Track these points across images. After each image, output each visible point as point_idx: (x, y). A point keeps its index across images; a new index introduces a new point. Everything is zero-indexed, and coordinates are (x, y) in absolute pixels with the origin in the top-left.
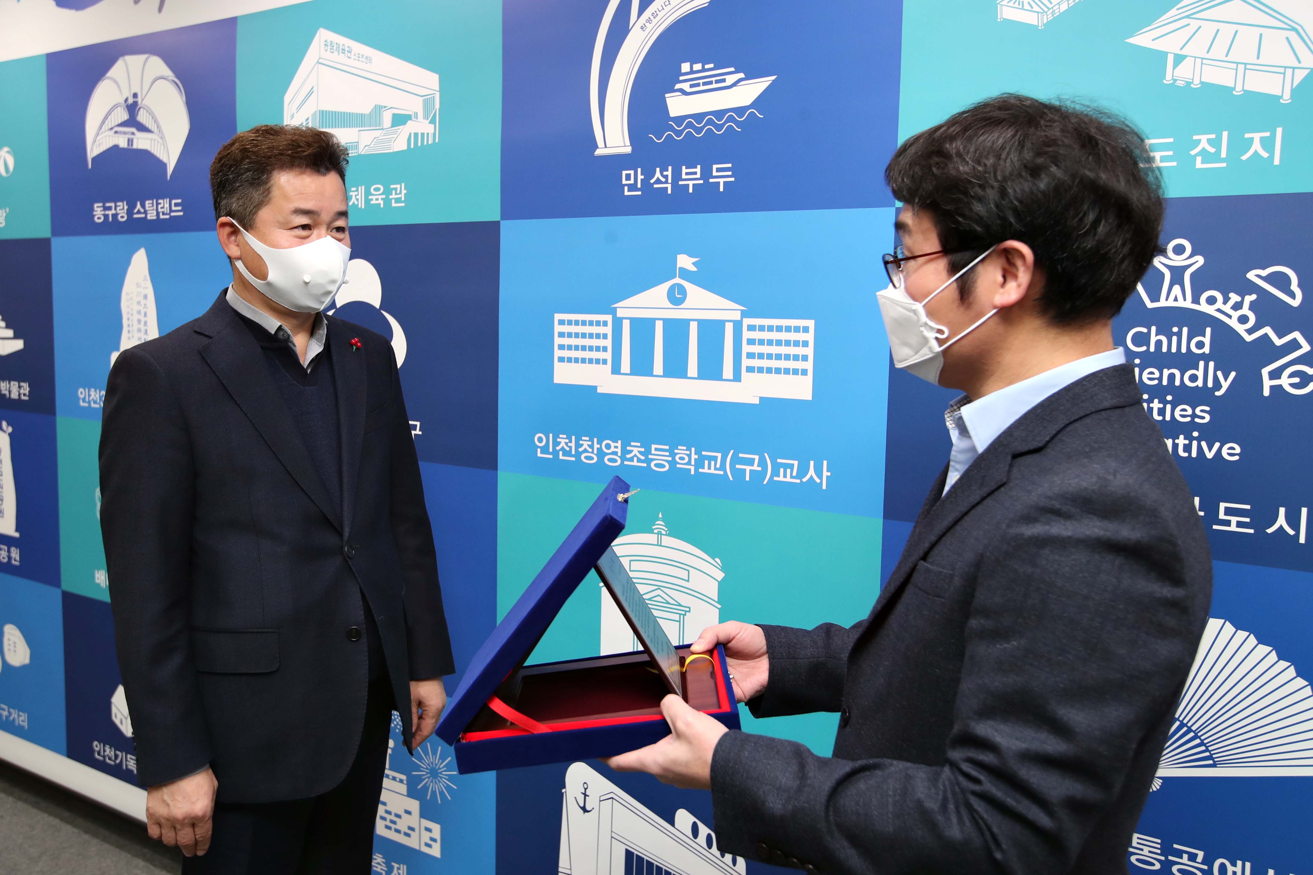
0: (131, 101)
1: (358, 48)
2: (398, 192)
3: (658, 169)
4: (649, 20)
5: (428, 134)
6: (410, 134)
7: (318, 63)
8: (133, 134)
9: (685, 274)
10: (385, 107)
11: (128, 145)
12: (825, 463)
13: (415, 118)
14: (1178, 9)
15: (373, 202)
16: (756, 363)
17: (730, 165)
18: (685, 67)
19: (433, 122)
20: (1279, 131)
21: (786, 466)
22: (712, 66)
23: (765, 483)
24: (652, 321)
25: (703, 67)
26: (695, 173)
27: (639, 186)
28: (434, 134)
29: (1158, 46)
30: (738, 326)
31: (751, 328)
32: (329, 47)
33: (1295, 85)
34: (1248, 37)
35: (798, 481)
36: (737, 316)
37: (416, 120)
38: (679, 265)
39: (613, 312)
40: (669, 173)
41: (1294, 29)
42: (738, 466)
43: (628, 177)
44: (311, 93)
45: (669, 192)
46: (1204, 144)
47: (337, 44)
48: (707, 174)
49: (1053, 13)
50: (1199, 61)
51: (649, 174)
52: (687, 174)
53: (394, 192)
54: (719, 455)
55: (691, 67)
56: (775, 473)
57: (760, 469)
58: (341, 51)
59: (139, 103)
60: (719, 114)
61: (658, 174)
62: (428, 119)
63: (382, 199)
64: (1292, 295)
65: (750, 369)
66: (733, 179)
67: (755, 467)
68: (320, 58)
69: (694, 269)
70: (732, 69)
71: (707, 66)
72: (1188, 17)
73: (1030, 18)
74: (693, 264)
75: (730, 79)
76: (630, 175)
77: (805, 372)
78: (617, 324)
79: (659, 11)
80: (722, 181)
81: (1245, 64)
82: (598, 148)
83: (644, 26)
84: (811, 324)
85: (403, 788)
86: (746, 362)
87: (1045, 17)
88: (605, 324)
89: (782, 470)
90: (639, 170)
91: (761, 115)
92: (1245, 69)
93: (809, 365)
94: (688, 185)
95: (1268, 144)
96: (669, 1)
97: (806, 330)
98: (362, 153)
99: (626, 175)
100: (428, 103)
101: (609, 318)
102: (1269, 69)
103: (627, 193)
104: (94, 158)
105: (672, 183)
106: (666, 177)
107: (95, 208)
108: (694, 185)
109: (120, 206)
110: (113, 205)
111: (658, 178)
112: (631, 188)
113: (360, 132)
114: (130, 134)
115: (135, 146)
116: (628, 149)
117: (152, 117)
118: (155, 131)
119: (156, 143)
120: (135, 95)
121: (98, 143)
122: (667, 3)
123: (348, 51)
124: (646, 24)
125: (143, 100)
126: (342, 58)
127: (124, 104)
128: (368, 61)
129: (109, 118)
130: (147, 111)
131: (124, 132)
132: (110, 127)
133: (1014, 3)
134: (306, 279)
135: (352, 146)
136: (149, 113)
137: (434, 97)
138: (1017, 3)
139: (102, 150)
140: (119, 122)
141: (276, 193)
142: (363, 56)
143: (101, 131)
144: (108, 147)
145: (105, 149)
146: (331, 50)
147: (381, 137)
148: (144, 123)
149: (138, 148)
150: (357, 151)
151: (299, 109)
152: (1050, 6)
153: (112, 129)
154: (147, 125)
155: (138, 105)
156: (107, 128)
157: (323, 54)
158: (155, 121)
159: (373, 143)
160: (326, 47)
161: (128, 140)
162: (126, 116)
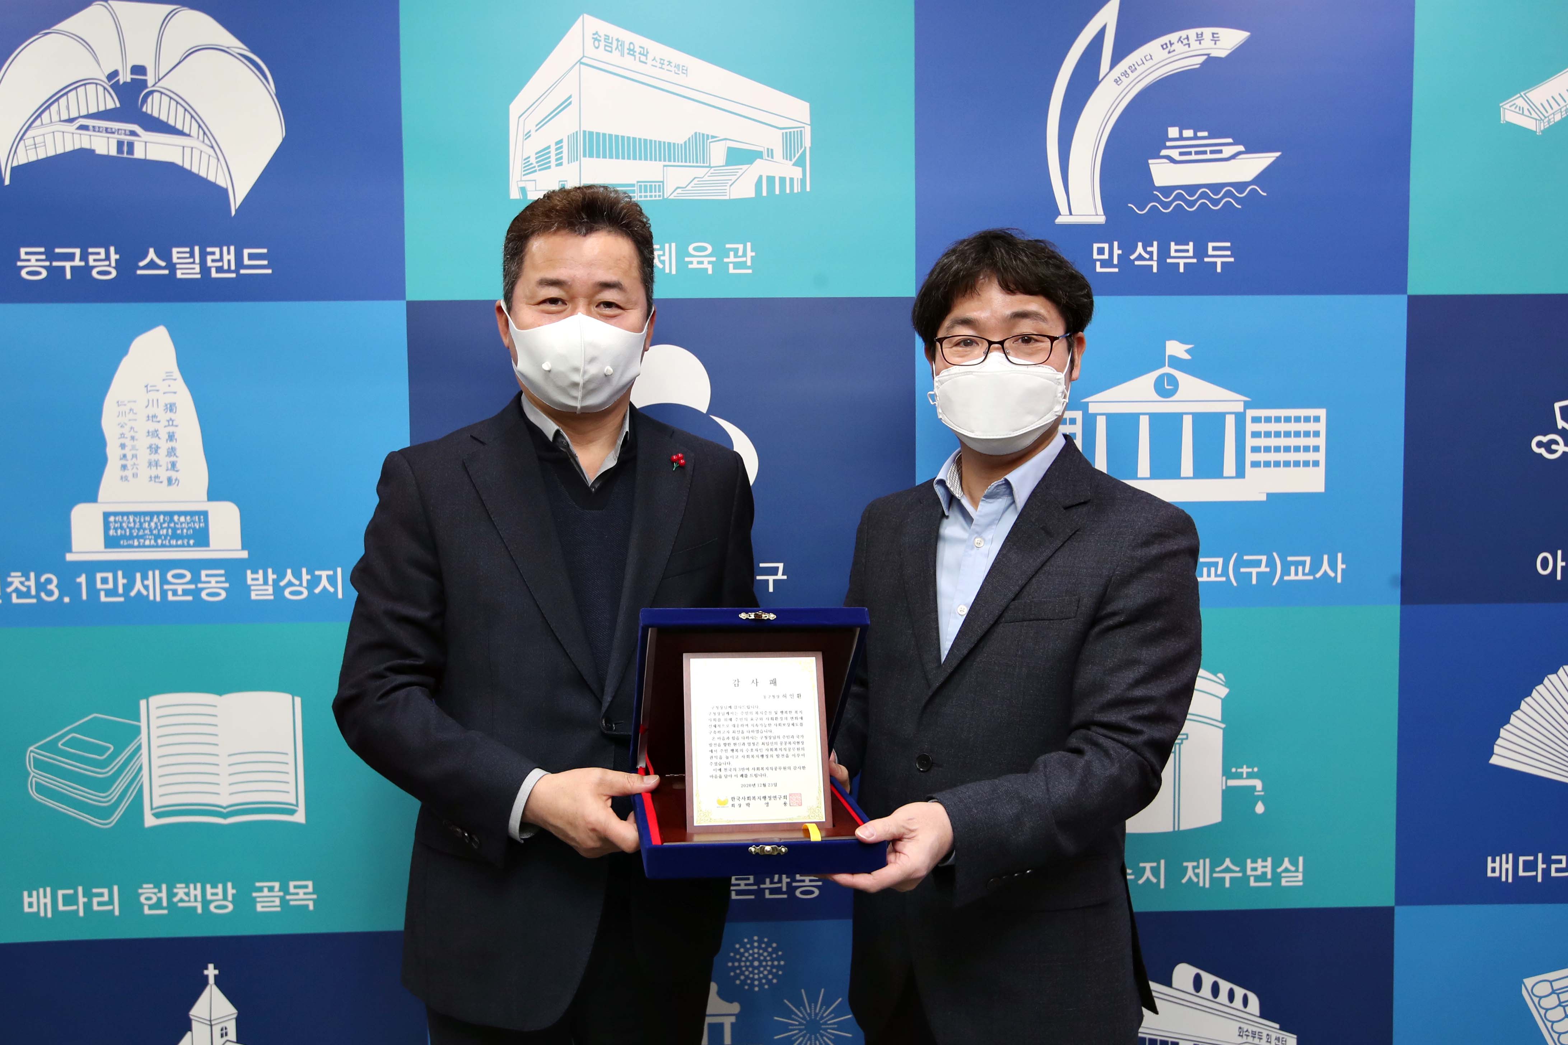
0: (126, 77)
1: (657, 49)
2: (740, 253)
3: (1140, 244)
4: (1125, 74)
5: (792, 180)
6: (761, 177)
8: (133, 133)
9: (1175, 362)
10: (713, 137)
11: (120, 151)
12: (1340, 555)
13: (768, 156)
15: (695, 266)
16: (1262, 457)
17: (1228, 244)
18: (1173, 132)
19: (800, 163)
21: (1297, 564)
22: (1205, 134)
23: (1274, 584)
24: (1135, 417)
25: (1195, 134)
26: (1187, 251)
27: (1115, 262)
28: (803, 181)
30: (1240, 419)
31: (1256, 420)
32: (603, 43)
35: (1311, 578)
36: (1240, 408)
37: (770, 159)
38: (1169, 352)
39: (1085, 408)
40: (1154, 249)
42: (1242, 570)
43: (1101, 251)
45: (1155, 270)
48: (1201, 252)
49: (1549, 121)
51: (1128, 249)
52: (1176, 251)
53: (732, 254)
54: (1220, 561)
55: (1181, 133)
56: (1286, 571)
57: (1268, 570)
58: (627, 51)
59: (150, 83)
60: (1216, 188)
61: (1140, 249)
62: (791, 160)
63: (709, 262)
65: (1256, 464)
66: (1232, 260)
67: (1263, 569)
68: (584, 57)
69: (1187, 357)
70: (1230, 140)
71: (1200, 134)
73: (1529, 124)
74: (1187, 351)
75: (1228, 151)
76: (1103, 249)
77: (1316, 464)
78: (1090, 422)
79: (1138, 65)
80: (1219, 261)
82: (1060, 214)
83: (1118, 79)
84: (1322, 413)
86: (1250, 457)
87: (1542, 124)
88: (1073, 422)
89: (1293, 569)
90: (1116, 244)
91: (1264, 192)
93: (1321, 456)
94: (1178, 264)
96: (1151, 56)
97: (1317, 419)
98: (672, 197)
99: (1098, 248)
100: (790, 140)
101: (1078, 415)
103: (1099, 269)
104: (19, 167)
105: (1158, 261)
106: (1151, 253)
107: (23, 256)
108: (1185, 264)
109: (99, 254)
110: (77, 251)
111: (1140, 254)
112: (1104, 263)
113: (665, 168)
114: (125, 134)
115: (139, 154)
116: (1101, 219)
117: (186, 110)
118: (194, 132)
119: (196, 153)
120: (139, 70)
121: (29, 142)
122: (1148, 57)
123: (640, 53)
124: (1121, 77)
125: (159, 80)
126: (628, 61)
127: (106, 80)
128: (680, 72)
129: (63, 101)
130: (171, 98)
131: (107, 129)
132: (65, 117)
133: (1516, 108)
134: (546, 366)
135: (651, 186)
136: (177, 103)
137: (801, 131)
138: (1518, 108)
139: (42, 156)
140: (93, 110)
141: (527, 262)
142: (670, 62)
143: (38, 122)
144: (60, 151)
145: (51, 153)
146: (607, 48)
147: (706, 178)
148: (163, 118)
149: (148, 158)
150: (661, 194)
151: (540, 125)
152: (1546, 115)
153: (71, 120)
154: (171, 122)
155: (146, 87)
156: (55, 118)
157: (590, 51)
158: (192, 117)
159: (692, 184)
160: (596, 43)
161: (120, 144)
162: (111, 103)
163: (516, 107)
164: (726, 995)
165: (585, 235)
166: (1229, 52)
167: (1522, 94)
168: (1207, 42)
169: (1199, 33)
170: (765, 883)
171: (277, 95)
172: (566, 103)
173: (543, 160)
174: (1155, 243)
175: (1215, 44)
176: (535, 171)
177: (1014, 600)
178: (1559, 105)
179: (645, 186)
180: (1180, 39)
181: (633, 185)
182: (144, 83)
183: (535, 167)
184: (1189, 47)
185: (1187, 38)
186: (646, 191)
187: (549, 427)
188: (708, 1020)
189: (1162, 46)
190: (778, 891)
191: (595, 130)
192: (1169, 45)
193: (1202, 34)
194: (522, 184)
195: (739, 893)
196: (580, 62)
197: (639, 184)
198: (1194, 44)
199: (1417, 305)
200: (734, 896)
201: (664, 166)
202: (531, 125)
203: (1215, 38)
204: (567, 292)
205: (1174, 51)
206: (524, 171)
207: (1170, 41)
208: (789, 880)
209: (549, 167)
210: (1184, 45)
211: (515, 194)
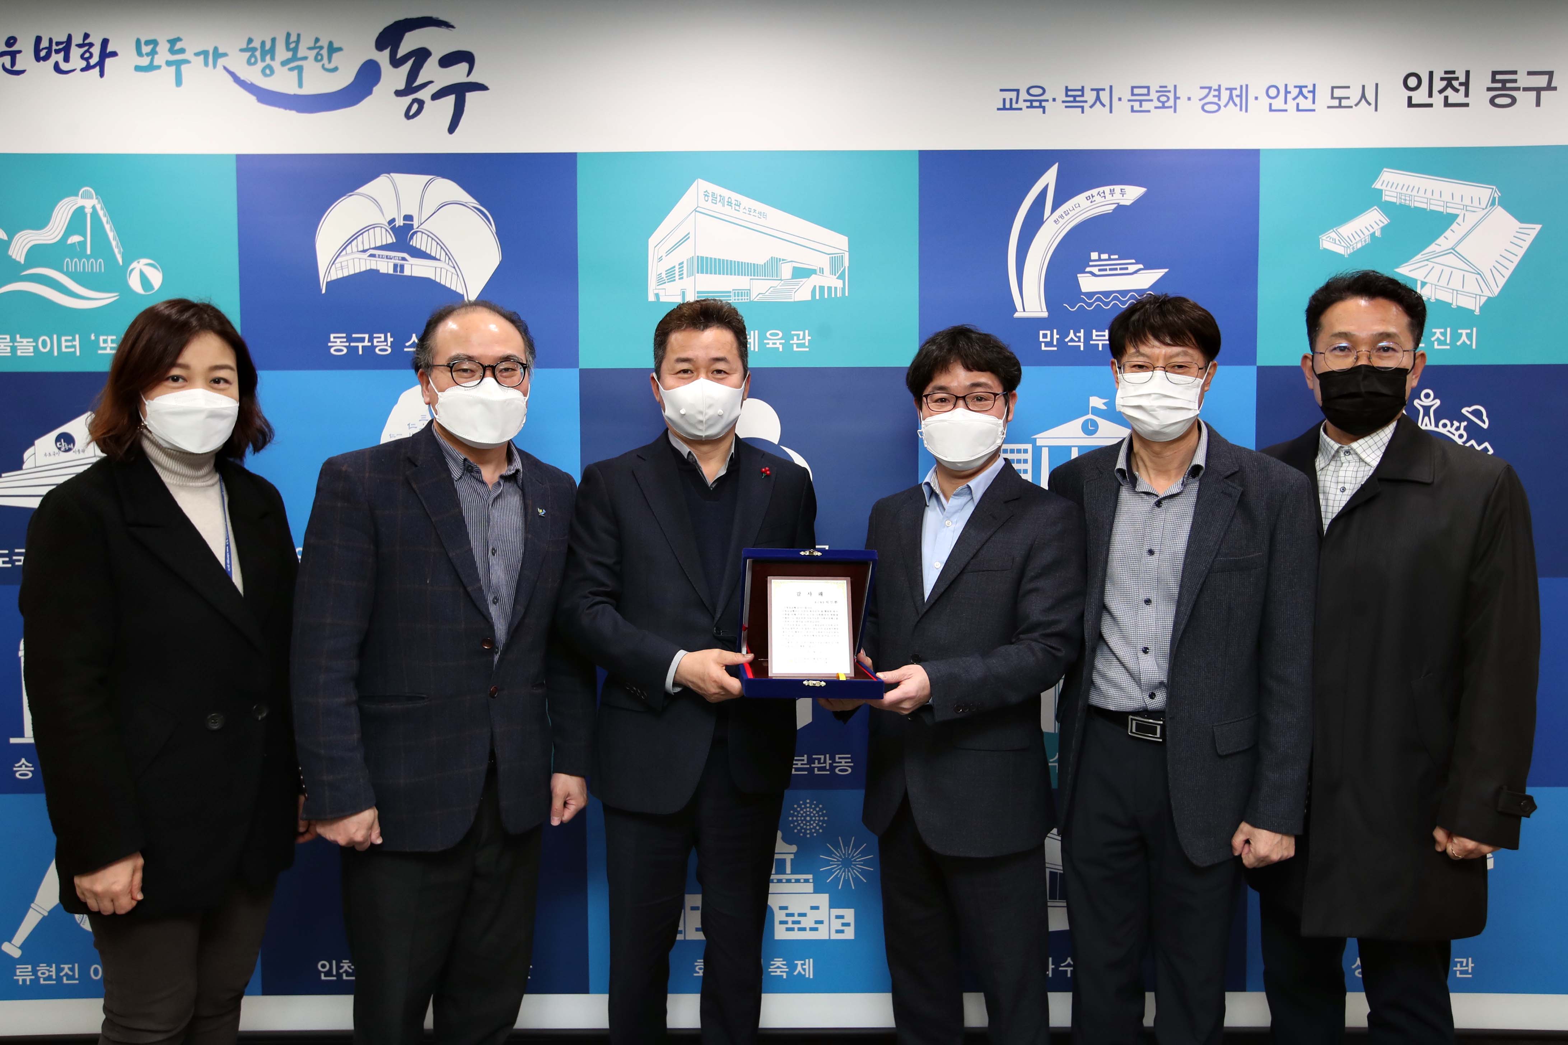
0: (400, 222)
1: (747, 202)
2: (801, 337)
3: (1072, 331)
4: (1061, 217)
5: (836, 288)
6: (815, 286)
7: (695, 210)
8: (404, 259)
9: (1096, 411)
10: (783, 260)
11: (394, 271)
13: (820, 273)
14: (1422, 255)
15: (771, 346)
18: (1094, 255)
19: (841, 277)
20: (1475, 329)
22: (1116, 257)
24: (1068, 448)
25: (1109, 257)
26: (1104, 336)
27: (1055, 343)
28: (843, 289)
29: (1412, 275)
32: (710, 198)
33: (1481, 305)
34: (1457, 275)
37: (821, 274)
38: (1091, 405)
39: (1034, 442)
40: (1082, 334)
41: (1479, 274)
43: (1045, 336)
44: (686, 238)
45: (1082, 349)
46: (1438, 335)
47: (720, 196)
49: (1353, 248)
50: (1434, 286)
51: (1063, 334)
52: (1097, 336)
53: (795, 338)
55: (1099, 256)
58: (726, 203)
59: (415, 226)
61: (1072, 335)
62: (835, 275)
63: (780, 344)
64: (1484, 422)
68: (698, 207)
69: (1104, 408)
70: (1133, 261)
71: (1112, 257)
72: (1427, 260)
73: (1340, 250)
74: (1104, 404)
75: (1132, 268)
76: (1046, 334)
78: (1037, 451)
79: (1070, 211)
81: (1457, 291)
82: (1017, 311)
83: (1057, 221)
85: (810, 887)
87: (1349, 250)
88: (1026, 451)
90: (1055, 331)
92: (1457, 293)
94: (1098, 345)
95: (1469, 336)
96: (1079, 204)
98: (756, 300)
99: (1043, 334)
100: (835, 262)
101: (1029, 447)
102: (1468, 294)
103: (1043, 348)
104: (332, 282)
105: (1084, 342)
106: (1079, 337)
107: (332, 339)
109: (380, 337)
110: (367, 336)
111: (1072, 338)
112: (1048, 344)
113: (751, 280)
114: (399, 260)
115: (407, 272)
116: (1045, 314)
117: (437, 243)
118: (443, 258)
119: (444, 271)
120: (408, 218)
121: (338, 265)
122: (1077, 205)
123: (735, 205)
124: (1059, 219)
125: (421, 224)
126: (727, 210)
127: (387, 225)
128: (762, 217)
129: (360, 238)
130: (428, 236)
131: (387, 256)
132: (361, 249)
133: (1330, 239)
134: (682, 412)
135: (742, 292)
136: (432, 239)
137: (842, 256)
138: (1332, 239)
139: (346, 274)
140: (379, 244)
141: (669, 348)
142: (755, 210)
143: (344, 252)
144: (357, 271)
145: (352, 272)
146: (713, 201)
147: (779, 287)
148: (423, 249)
149: (413, 275)
150: (749, 298)
151: (669, 252)
152: (1351, 244)
153: (364, 251)
154: (428, 252)
155: (413, 229)
156: (355, 249)
157: (702, 203)
158: (442, 248)
159: (769, 291)
160: (706, 198)
161: (395, 266)
162: (390, 239)
163: (652, 241)
164: (787, 840)
165: (703, 330)
166: (1132, 202)
167: (1334, 229)
168: (1118, 195)
169: (1112, 189)
170: (814, 764)
171: (496, 233)
173: (670, 276)
174: (1082, 331)
175: (1123, 196)
176: (665, 283)
177: (972, 559)
178: (1360, 237)
179: (739, 293)
180: (1098, 193)
181: (730, 292)
182: (411, 227)
183: (665, 280)
184: (1105, 198)
185: (1104, 192)
186: (738, 296)
187: (685, 449)
188: (776, 857)
189: (1087, 198)
190: (824, 769)
191: (705, 255)
192: (1091, 197)
193: (1114, 190)
194: (656, 292)
195: (797, 769)
197: (734, 291)
198: (1108, 197)
199: (1263, 372)
200: (793, 772)
201: (751, 279)
202: (662, 252)
203: (1123, 192)
204: (693, 365)
205: (1095, 201)
206: (658, 283)
207: (1092, 195)
208: (831, 762)
209: (675, 280)
210: (1102, 197)
211: (651, 298)
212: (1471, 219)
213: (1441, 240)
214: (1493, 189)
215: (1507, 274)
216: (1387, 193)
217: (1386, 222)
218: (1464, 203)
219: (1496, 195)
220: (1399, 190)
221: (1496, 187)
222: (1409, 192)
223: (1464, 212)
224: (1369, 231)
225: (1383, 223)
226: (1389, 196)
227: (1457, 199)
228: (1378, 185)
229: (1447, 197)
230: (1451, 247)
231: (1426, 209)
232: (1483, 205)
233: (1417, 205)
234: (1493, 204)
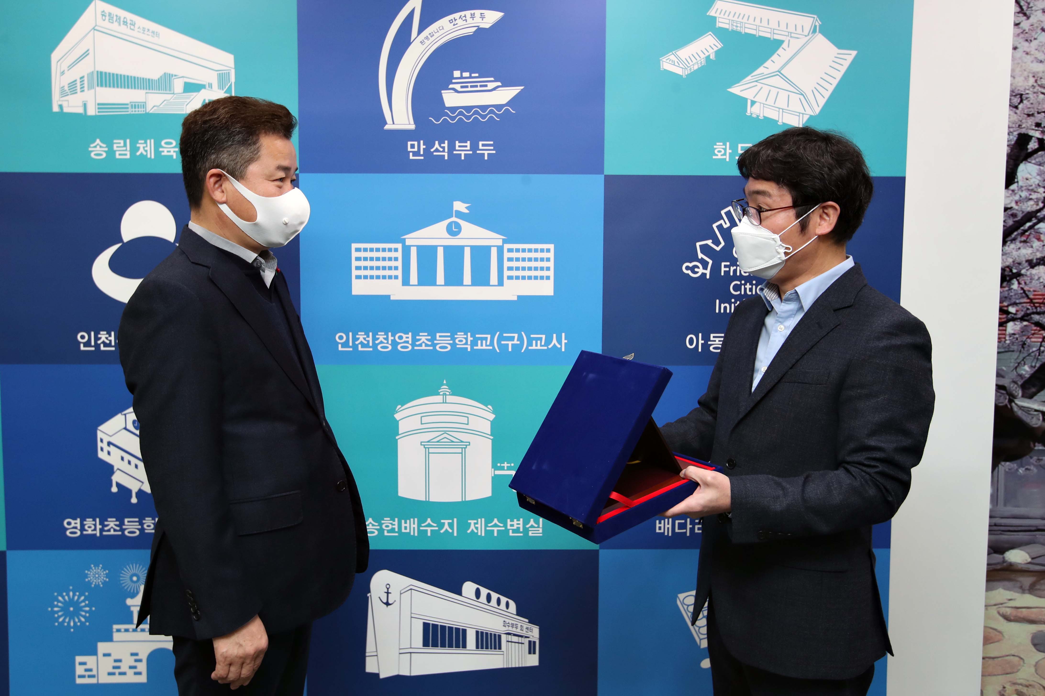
1: (141, 22)
3: (437, 142)
4: (427, 38)
6: (204, 99)
9: (459, 214)
10: (175, 76)
12: (563, 334)
13: (209, 88)
14: (752, 77)
15: (164, 153)
16: (514, 273)
17: (492, 143)
18: (457, 74)
19: (228, 91)
21: (537, 339)
22: (477, 75)
23: (522, 351)
24: (434, 248)
25: (470, 75)
26: (466, 146)
27: (422, 153)
29: (743, 94)
30: (500, 250)
31: (510, 250)
32: (107, 18)
33: (803, 122)
34: (783, 96)
35: (545, 348)
36: (500, 243)
38: (455, 208)
39: (403, 242)
40: (446, 145)
41: (802, 94)
42: (503, 342)
43: (413, 146)
45: (446, 158)
47: (118, 17)
48: (474, 147)
49: (690, 69)
50: (762, 105)
51: (429, 145)
52: (459, 146)
54: (489, 336)
55: (461, 74)
56: (530, 344)
57: (518, 343)
58: (123, 24)
60: (484, 108)
61: (437, 145)
62: (223, 90)
63: (172, 151)
65: (510, 278)
66: (494, 152)
67: (515, 342)
68: (96, 25)
69: (466, 211)
70: (492, 79)
71: (473, 75)
72: (756, 81)
73: (678, 71)
74: (466, 208)
77: (548, 278)
78: (406, 251)
79: (435, 33)
80: (486, 153)
81: (783, 109)
82: (387, 124)
83: (423, 41)
84: (551, 247)
86: (506, 273)
87: (686, 71)
88: (396, 250)
89: (534, 342)
90: (422, 142)
91: (514, 111)
92: (783, 111)
93: (551, 273)
94: (461, 154)
96: (443, 27)
97: (548, 251)
98: (151, 112)
99: (411, 144)
100: (222, 77)
101: (399, 246)
102: (792, 113)
103: (411, 157)
105: (448, 152)
106: (444, 148)
108: (465, 154)
111: (437, 148)
112: (415, 154)
113: (147, 94)
116: (413, 127)
122: (441, 28)
123: (130, 24)
124: (425, 40)
126: (123, 29)
128: (155, 35)
133: (670, 61)
135: (138, 105)
137: (229, 73)
138: (671, 61)
142: (148, 30)
146: (110, 21)
147: (171, 100)
150: (145, 109)
151: (71, 67)
152: (689, 65)
157: (100, 22)
159: (163, 104)
160: (104, 17)
163: (55, 56)
166: (490, 25)
167: (673, 52)
168: (478, 19)
169: (473, 13)
172: (86, 54)
173: (73, 88)
174: (446, 142)
175: (483, 20)
176: (68, 95)
178: (696, 59)
179: (135, 105)
180: (460, 17)
181: (127, 104)
183: (67, 93)
184: (466, 21)
185: (465, 16)
186: (135, 108)
189: (450, 21)
191: (104, 70)
192: (454, 20)
193: (474, 14)
194: (60, 103)
196: (94, 29)
197: (131, 104)
198: (470, 20)
199: (609, 180)
202: (64, 66)
203: (482, 16)
205: (457, 24)
206: (61, 95)
207: (454, 18)
209: (76, 93)
210: (464, 20)
211: (56, 109)
212: (796, 44)
213: (768, 63)
214: (814, 18)
215: (827, 95)
216: (721, 20)
217: (719, 47)
218: (788, 30)
219: (817, 24)
220: (731, 17)
221: (818, 17)
222: (740, 20)
223: (789, 38)
224: (705, 54)
225: (717, 47)
226: (722, 23)
227: (783, 27)
228: (712, 13)
229: (774, 25)
230: (777, 70)
231: (754, 35)
232: (806, 32)
233: (748, 31)
234: (814, 31)
